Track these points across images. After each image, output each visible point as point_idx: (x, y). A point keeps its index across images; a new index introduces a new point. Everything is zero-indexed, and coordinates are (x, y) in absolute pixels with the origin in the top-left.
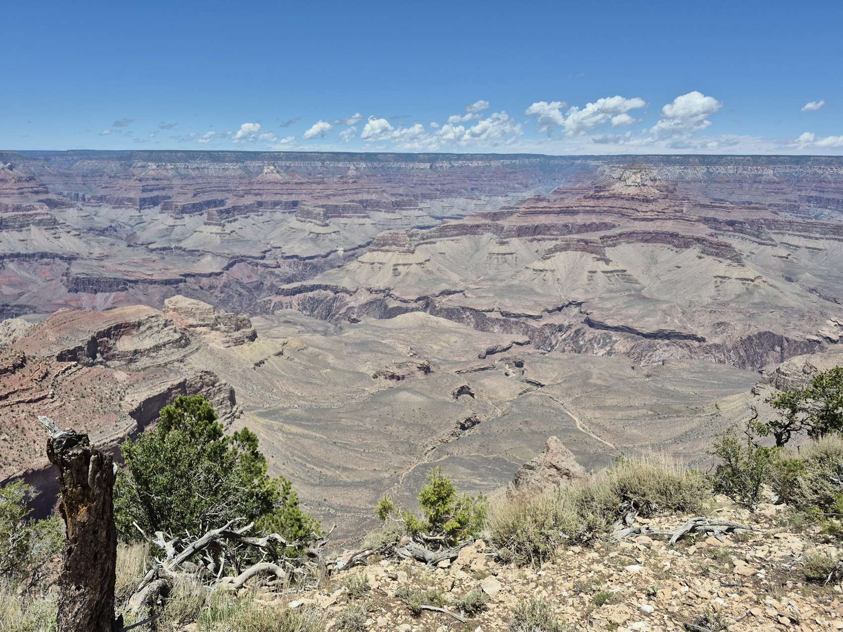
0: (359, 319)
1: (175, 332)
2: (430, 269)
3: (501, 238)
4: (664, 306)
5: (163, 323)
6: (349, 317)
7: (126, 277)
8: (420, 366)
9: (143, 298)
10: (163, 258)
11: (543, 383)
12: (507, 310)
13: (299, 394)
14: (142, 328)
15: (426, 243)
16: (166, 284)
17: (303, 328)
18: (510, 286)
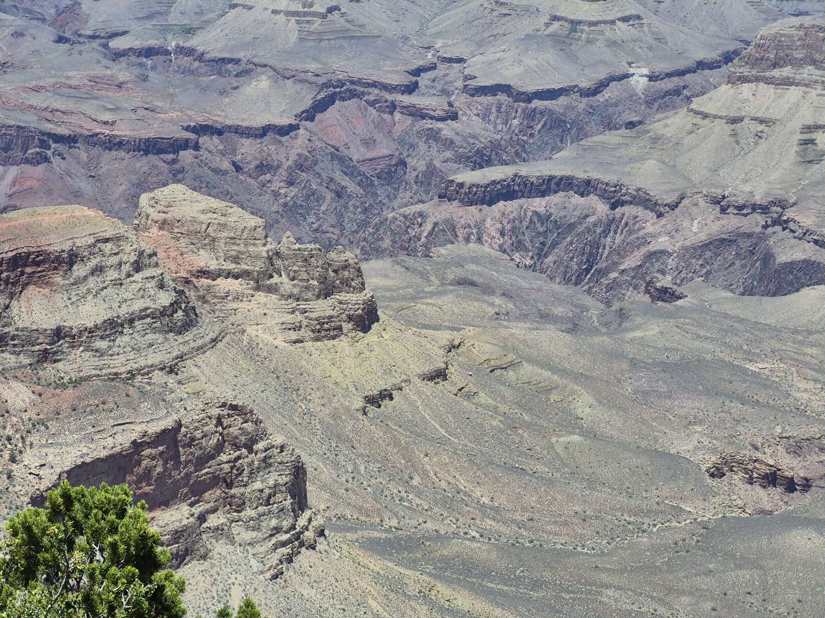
0: (679, 290)
1: (161, 286)
5: (133, 258)
6: (649, 284)
7: (48, 127)
9: (86, 186)
10: (145, 79)
13: (485, 500)
14: (79, 270)
16: (147, 152)
17: (511, 306)
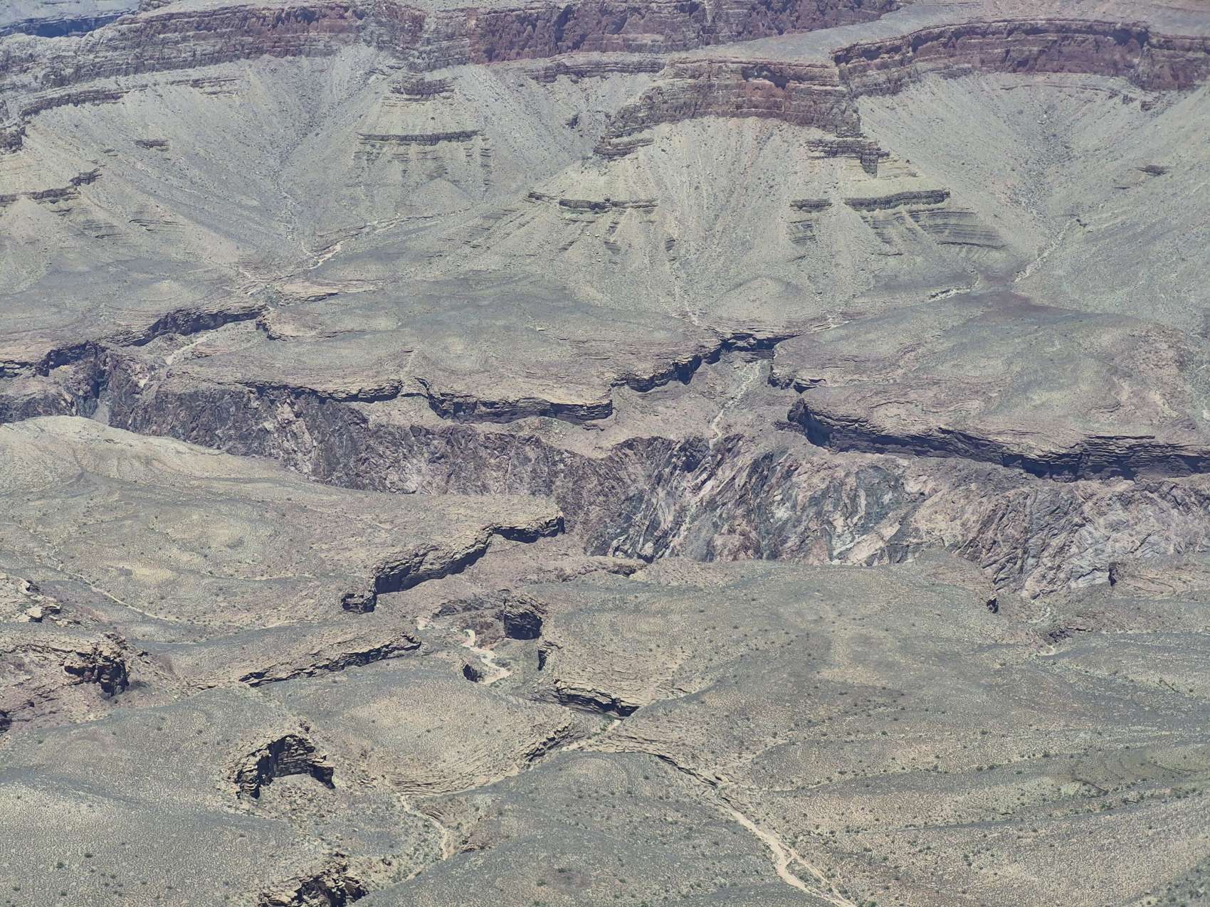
2: (100, 216)
3: (412, 67)
4: (1106, 339)
8: (78, 663)
11: (628, 700)
12: (459, 387)
15: (77, 100)
18: (466, 281)
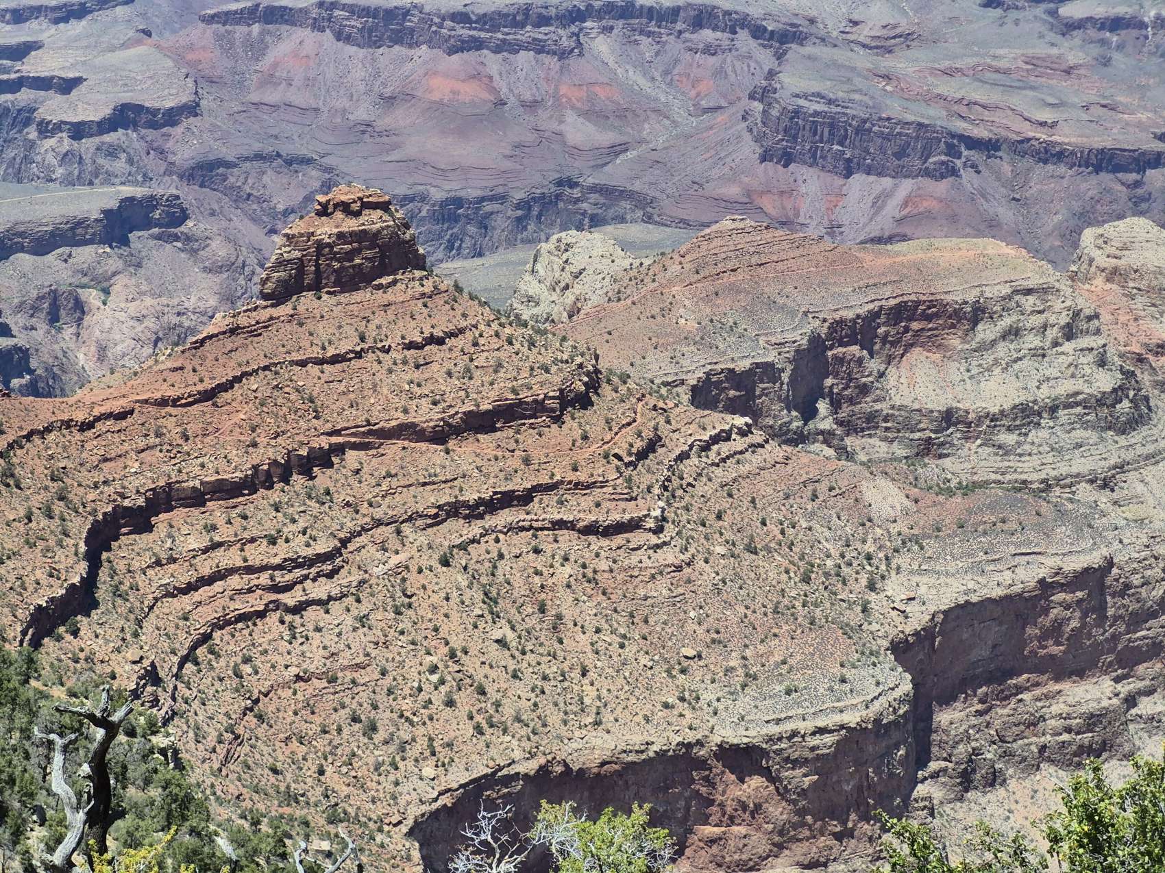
1: (1102, 363)
5: (1064, 319)
7: (960, 126)
9: (1006, 214)
10: (1106, 62)
14: (986, 331)
16: (1098, 169)
